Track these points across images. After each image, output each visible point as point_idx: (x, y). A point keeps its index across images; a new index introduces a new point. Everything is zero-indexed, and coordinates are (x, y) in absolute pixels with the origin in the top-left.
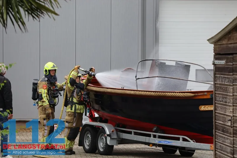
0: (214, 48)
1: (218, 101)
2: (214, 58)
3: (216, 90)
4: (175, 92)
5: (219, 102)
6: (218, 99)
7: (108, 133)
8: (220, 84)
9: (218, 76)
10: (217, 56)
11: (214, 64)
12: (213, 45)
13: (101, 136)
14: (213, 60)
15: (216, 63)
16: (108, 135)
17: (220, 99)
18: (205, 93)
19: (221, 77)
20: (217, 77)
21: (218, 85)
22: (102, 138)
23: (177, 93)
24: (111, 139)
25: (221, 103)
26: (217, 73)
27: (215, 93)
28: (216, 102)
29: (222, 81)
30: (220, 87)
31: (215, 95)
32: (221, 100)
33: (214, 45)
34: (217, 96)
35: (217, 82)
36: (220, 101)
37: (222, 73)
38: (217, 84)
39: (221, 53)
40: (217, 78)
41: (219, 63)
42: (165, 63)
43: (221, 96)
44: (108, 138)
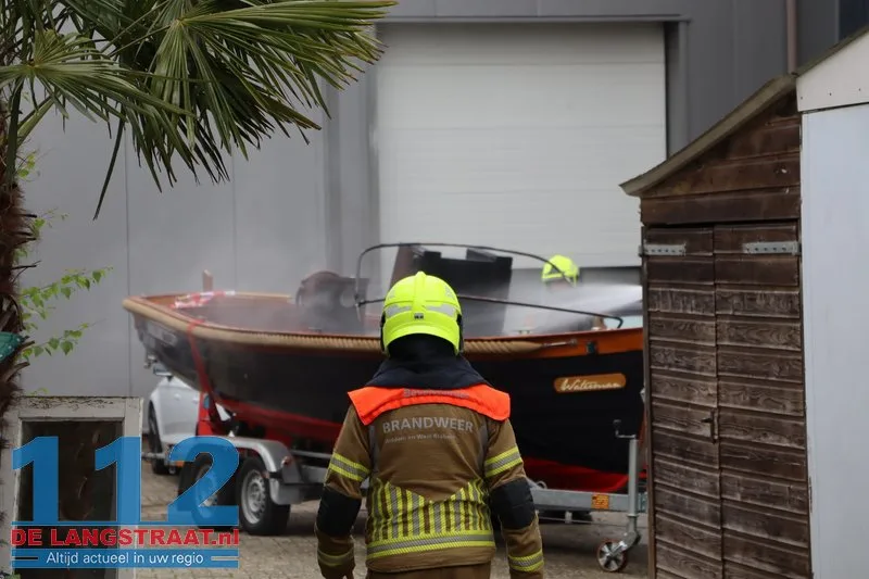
0: (642, 207)
1: (663, 365)
2: (644, 236)
3: (653, 331)
4: (482, 341)
5: (666, 368)
6: (661, 359)
7: (272, 467)
8: (666, 314)
9: (660, 289)
10: (654, 232)
11: (643, 255)
12: (637, 201)
13: (250, 480)
14: (640, 244)
15: (650, 253)
16: (274, 475)
17: (669, 358)
18: (573, 341)
19: (671, 293)
20: (656, 293)
21: (660, 318)
22: (251, 484)
23: (489, 341)
24: (284, 485)
25: (674, 369)
26: (655, 281)
27: (650, 342)
28: (653, 367)
29: (674, 306)
30: (669, 324)
31: (650, 349)
32: (670, 360)
33: (642, 199)
34: (657, 351)
35: (655, 306)
36: (670, 365)
37: (673, 281)
38: (657, 313)
39: (669, 223)
40: (655, 297)
41: (663, 253)
42: (439, 254)
43: (673, 349)
44: (275, 485)
